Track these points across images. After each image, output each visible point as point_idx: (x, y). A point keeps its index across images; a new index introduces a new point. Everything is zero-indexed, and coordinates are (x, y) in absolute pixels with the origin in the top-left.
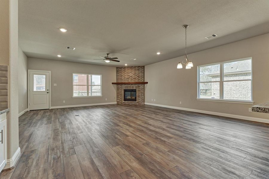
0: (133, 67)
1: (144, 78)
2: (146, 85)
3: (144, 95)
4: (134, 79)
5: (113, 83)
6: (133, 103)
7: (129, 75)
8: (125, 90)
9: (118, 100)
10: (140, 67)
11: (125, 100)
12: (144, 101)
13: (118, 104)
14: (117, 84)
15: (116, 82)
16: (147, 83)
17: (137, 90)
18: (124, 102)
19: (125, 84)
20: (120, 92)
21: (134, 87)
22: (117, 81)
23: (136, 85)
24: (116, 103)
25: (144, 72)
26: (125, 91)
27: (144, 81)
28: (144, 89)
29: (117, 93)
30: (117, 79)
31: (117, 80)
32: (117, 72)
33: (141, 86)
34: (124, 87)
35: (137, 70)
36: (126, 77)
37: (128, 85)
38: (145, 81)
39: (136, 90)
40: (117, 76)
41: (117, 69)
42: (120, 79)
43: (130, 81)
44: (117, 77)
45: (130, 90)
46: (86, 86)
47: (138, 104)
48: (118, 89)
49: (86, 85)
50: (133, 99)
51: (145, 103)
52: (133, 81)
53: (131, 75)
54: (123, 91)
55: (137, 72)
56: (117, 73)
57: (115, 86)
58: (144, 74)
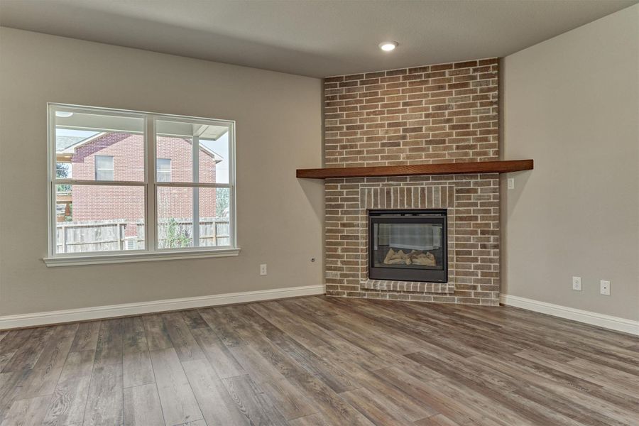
0: (425, 69)
1: (500, 138)
2: (511, 181)
3: (499, 246)
4: (428, 142)
5: (301, 174)
6: (429, 292)
7: (400, 118)
8: (371, 213)
9: (332, 275)
10: (474, 64)
11: (375, 270)
12: (500, 287)
13: (330, 299)
14: (326, 176)
15: (318, 165)
16: (528, 165)
17: (451, 216)
18: (367, 283)
19: (373, 174)
20: (344, 225)
21: (434, 194)
22: (325, 160)
23: (447, 184)
24: (319, 289)
25: (500, 97)
26: (375, 216)
27: (498, 153)
28: (500, 203)
29: (329, 232)
30: (327, 148)
31: (324, 154)
32: (328, 103)
33: (482, 189)
34: (369, 195)
35: (451, 87)
36: (380, 133)
37: (394, 185)
38: (509, 155)
39: (444, 212)
40: (325, 129)
41: (324, 87)
42: (343, 147)
43: (404, 157)
44: (324, 135)
45: (403, 212)
46: (142, 188)
47: (456, 300)
48: (331, 208)
49: (142, 180)
50: (424, 268)
51: (510, 300)
52: (423, 159)
53: (410, 118)
54: (362, 222)
55: (452, 99)
56: (324, 111)
57: (317, 187)
58: (500, 111)
